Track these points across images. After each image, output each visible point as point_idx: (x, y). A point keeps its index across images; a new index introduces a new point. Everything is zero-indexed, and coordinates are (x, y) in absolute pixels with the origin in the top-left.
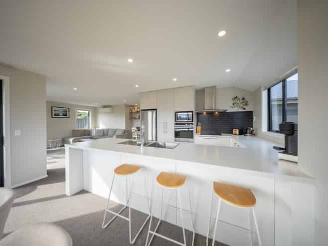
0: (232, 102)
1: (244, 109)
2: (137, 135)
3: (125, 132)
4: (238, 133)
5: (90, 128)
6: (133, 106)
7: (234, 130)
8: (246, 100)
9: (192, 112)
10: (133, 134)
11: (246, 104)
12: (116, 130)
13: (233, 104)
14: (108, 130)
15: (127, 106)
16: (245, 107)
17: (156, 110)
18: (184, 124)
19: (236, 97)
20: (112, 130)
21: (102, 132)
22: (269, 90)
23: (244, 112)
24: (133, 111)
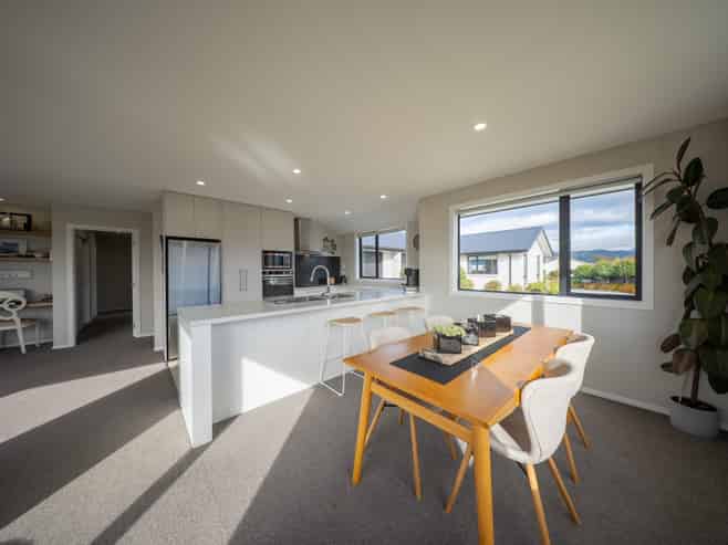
1: (333, 253)
4: (333, 283)
7: (328, 281)
9: (291, 253)
13: (324, 247)
16: (335, 251)
17: (219, 241)
19: (327, 239)
22: (361, 239)
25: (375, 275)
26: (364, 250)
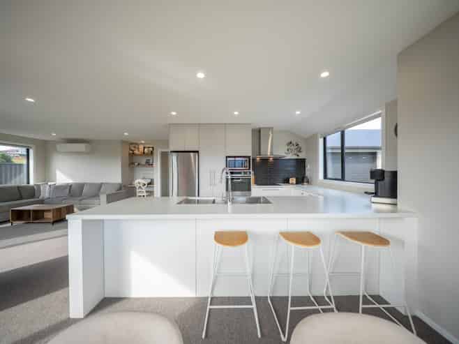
0: (287, 147)
1: (298, 156)
2: (147, 192)
3: (121, 187)
4: (295, 182)
5: (32, 183)
6: (136, 145)
7: (290, 179)
8: (300, 146)
9: (249, 157)
10: (137, 190)
11: (300, 151)
12: (102, 184)
13: (288, 150)
14: (81, 186)
15: (123, 142)
16: (299, 154)
17: (198, 152)
18: (240, 173)
19: (291, 143)
20: (91, 185)
21: (68, 190)
22: (325, 139)
23: (297, 159)
24: (136, 152)
25: (340, 177)
26: (329, 151)
